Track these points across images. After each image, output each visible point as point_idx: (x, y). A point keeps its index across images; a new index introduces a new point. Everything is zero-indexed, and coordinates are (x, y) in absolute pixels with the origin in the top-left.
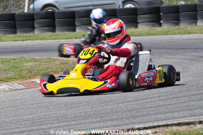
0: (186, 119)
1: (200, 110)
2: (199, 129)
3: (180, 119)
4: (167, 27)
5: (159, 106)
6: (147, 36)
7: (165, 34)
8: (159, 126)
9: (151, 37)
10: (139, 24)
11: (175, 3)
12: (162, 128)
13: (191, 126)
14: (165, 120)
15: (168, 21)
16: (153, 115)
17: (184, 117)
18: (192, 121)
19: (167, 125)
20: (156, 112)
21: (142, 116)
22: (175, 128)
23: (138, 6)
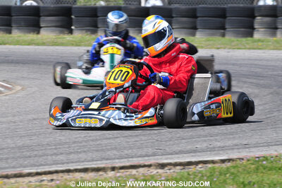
0: (95, 162)
1: (115, 152)
2: (111, 178)
3: (87, 163)
4: (80, 35)
5: (60, 144)
6: (53, 45)
7: (77, 45)
8: (57, 172)
9: (57, 47)
10: (42, 29)
11: (93, 3)
12: (61, 174)
13: (101, 173)
14: (68, 163)
15: (82, 27)
16: (52, 155)
17: (93, 160)
18: (102, 166)
19: (68, 171)
20: (55, 151)
21: (36, 156)
22: (78, 175)
23: (41, 5)
